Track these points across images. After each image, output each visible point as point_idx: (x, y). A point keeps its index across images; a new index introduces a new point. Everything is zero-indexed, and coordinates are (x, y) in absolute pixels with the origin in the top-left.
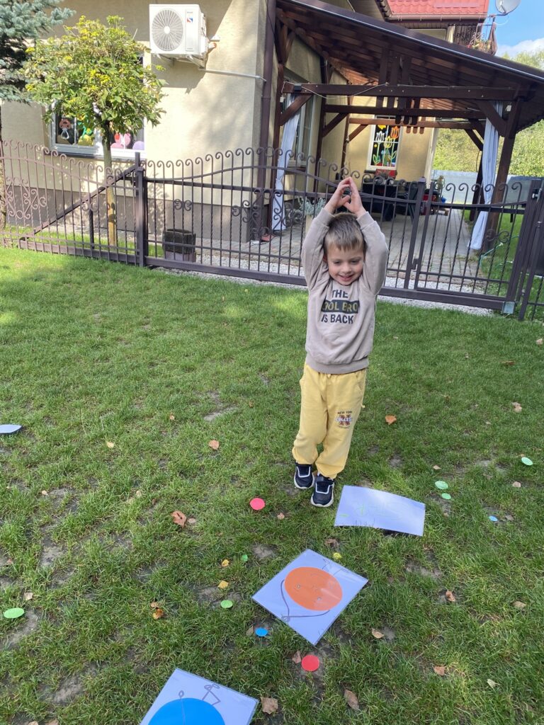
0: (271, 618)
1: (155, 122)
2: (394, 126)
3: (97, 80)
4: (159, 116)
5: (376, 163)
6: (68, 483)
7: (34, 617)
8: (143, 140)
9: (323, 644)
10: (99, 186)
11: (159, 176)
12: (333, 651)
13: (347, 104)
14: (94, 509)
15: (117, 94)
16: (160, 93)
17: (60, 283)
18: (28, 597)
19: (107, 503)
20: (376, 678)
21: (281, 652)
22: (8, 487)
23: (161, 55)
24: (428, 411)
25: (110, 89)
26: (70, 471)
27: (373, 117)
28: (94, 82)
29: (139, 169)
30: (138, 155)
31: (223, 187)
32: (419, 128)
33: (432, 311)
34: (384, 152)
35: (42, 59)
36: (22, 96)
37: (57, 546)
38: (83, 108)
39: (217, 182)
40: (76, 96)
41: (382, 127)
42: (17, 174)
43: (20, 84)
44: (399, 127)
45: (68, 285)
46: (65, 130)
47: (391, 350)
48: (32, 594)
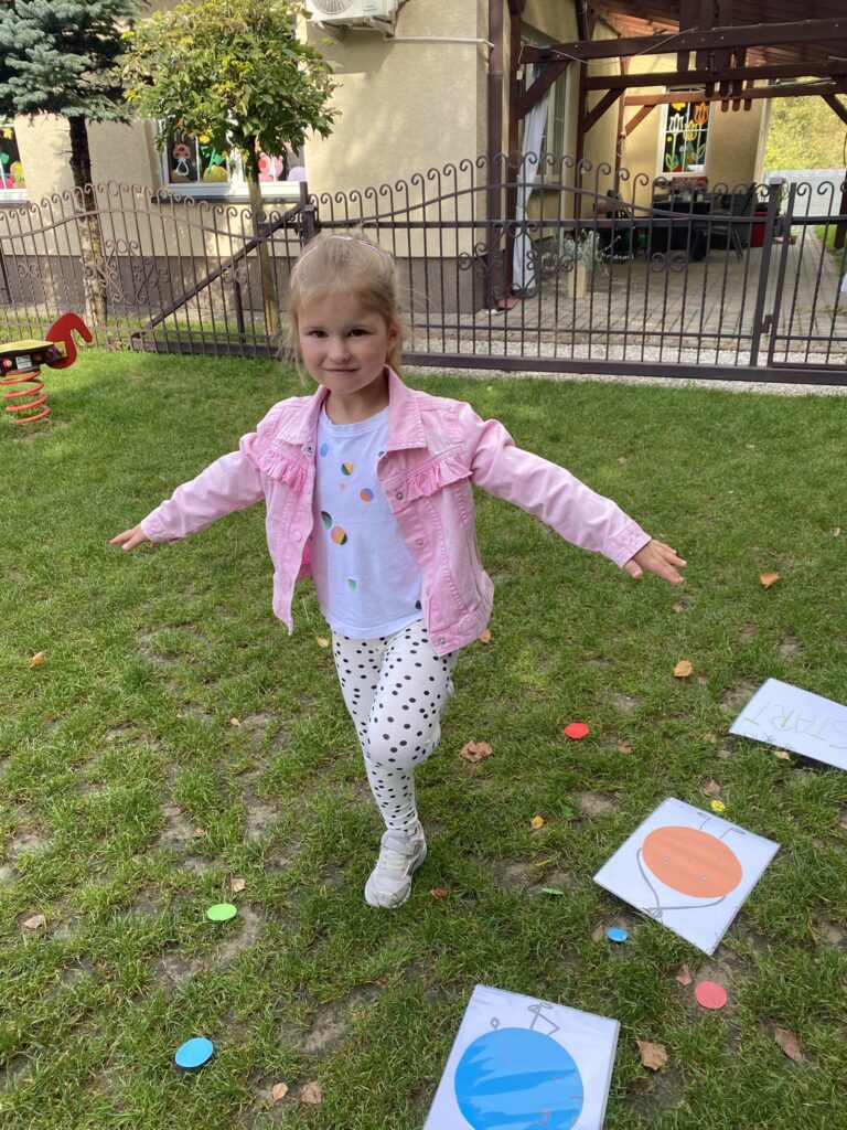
0: (629, 912)
1: (325, 132)
2: (699, 103)
3: (233, 72)
4: (331, 121)
5: (671, 168)
6: (268, 704)
7: (252, 917)
8: (302, 165)
9: (723, 952)
10: (247, 242)
11: (340, 217)
12: (744, 963)
13: (619, 73)
14: (317, 745)
15: (265, 91)
16: (331, 83)
17: (203, 399)
18: (239, 885)
19: (334, 733)
20: (824, 1008)
21: (657, 966)
22: (179, 716)
23: (324, 23)
24: (827, 562)
25: (254, 83)
26: (269, 686)
27: (662, 90)
28: (228, 76)
29: (308, 208)
30: (304, 186)
31: (442, 225)
32: (743, 102)
33: (801, 399)
34: (683, 149)
35: (147, 47)
36: (119, 111)
37: (268, 805)
38: (214, 120)
39: (432, 216)
40: (203, 101)
41: (678, 106)
42: (120, 235)
43: (115, 94)
44: (707, 103)
45: (216, 401)
46: (182, 160)
47: (748, 467)
48: (243, 881)
